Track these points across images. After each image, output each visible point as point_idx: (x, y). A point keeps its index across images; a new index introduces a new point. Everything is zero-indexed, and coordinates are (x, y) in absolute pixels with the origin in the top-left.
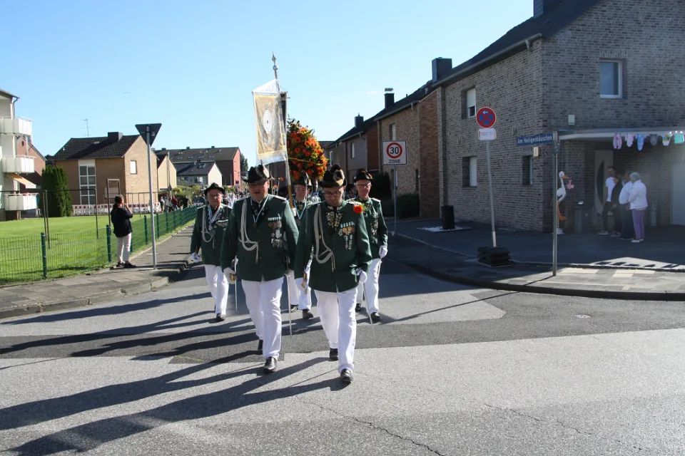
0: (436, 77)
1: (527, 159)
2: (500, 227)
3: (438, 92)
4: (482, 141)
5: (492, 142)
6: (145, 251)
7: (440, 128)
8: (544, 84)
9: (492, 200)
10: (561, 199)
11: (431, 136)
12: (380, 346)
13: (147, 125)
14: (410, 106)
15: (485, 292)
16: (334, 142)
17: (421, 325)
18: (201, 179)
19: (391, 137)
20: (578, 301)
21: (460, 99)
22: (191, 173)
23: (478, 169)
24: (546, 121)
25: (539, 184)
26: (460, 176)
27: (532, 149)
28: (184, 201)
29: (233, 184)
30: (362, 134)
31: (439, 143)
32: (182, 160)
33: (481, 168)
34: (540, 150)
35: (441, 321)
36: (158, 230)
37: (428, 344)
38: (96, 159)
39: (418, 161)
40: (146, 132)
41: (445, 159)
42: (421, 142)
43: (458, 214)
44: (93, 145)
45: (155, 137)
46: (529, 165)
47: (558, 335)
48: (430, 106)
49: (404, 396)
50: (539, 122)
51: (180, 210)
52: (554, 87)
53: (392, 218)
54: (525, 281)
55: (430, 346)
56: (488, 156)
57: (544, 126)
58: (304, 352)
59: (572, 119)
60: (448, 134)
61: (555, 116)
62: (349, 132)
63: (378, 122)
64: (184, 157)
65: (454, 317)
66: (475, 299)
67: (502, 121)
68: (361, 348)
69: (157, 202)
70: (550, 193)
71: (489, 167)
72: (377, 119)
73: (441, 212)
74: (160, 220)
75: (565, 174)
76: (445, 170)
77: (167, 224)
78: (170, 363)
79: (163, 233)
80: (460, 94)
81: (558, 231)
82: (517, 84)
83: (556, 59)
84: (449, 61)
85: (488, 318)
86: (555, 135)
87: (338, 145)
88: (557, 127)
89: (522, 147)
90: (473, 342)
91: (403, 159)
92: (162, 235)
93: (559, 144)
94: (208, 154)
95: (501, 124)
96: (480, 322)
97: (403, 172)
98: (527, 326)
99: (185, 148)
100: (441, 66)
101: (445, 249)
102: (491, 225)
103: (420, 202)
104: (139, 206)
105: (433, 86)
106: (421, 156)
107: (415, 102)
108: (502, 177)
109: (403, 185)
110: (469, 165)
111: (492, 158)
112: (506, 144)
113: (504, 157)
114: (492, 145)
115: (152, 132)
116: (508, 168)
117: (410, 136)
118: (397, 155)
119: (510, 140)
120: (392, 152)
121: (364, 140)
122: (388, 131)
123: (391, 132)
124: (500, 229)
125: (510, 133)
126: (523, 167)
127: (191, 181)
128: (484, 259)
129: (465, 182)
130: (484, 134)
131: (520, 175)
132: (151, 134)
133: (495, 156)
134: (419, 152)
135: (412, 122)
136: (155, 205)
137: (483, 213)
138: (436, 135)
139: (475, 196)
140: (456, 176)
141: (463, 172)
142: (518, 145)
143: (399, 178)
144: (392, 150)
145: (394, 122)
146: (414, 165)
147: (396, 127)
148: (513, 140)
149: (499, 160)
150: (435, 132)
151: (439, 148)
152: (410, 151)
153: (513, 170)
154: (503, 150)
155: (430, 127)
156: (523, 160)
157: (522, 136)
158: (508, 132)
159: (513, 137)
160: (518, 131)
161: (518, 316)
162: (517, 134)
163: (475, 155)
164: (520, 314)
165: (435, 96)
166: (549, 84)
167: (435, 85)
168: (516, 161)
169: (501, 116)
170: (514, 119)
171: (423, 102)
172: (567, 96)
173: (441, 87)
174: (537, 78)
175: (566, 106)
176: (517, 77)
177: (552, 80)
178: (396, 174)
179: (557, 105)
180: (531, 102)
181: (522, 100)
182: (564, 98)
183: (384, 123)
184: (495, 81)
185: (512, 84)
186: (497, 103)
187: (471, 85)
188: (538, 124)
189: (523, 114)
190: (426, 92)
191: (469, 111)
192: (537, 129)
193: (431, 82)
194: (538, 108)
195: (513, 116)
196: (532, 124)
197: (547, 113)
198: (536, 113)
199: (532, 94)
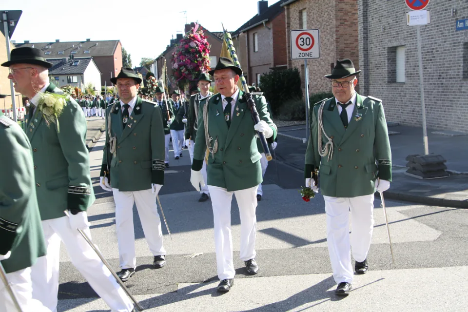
4: (412, 27)
5: (424, 28)
7: (360, 13)
9: (423, 99)
11: (349, 23)
12: (290, 272)
13: (4, 12)
18: (75, 79)
19: (301, 25)
22: (62, 72)
23: (407, 61)
26: (384, 71)
30: (266, 22)
31: (359, 31)
32: (51, 56)
33: (411, 59)
39: (333, 54)
40: (3, 21)
41: (366, 50)
42: (336, 31)
45: (14, 28)
53: (303, 122)
56: (419, 45)
58: (201, 281)
60: (370, 19)
62: (248, 22)
63: (286, 8)
64: (52, 52)
65: (378, 239)
66: (404, 217)
67: (438, 2)
68: (268, 276)
69: (22, 107)
71: (420, 56)
72: (284, 4)
76: (366, 65)
85: (418, 240)
87: (238, 37)
89: (464, 31)
90: (401, 268)
91: (315, 52)
94: (82, 48)
95: (438, 4)
96: (410, 244)
97: (316, 68)
102: (421, 129)
106: (337, 48)
108: (436, 70)
109: (315, 83)
110: (396, 56)
111: (423, 47)
112: (442, 29)
113: (439, 45)
114: (424, 31)
115: (11, 21)
116: (444, 59)
117: (324, 23)
118: (308, 47)
119: (448, 24)
120: (302, 44)
121: (270, 29)
122: (298, 18)
123: (301, 19)
124: (433, 133)
125: (448, 15)
126: (464, 57)
127: (63, 80)
128: (414, 169)
129: (390, 77)
130: (414, 18)
131: (460, 66)
132: (9, 24)
133: (428, 44)
134: (335, 43)
135: (327, 6)
136: (19, 110)
137: (413, 114)
138: (355, 21)
139: (402, 94)
140: (380, 71)
141: (388, 66)
142: (458, 29)
143: (310, 74)
144: (303, 42)
145: (304, 7)
146: (329, 58)
147: (307, 12)
148: (451, 23)
149: (433, 49)
150: (354, 17)
151: (359, 37)
152: (324, 42)
153: (450, 61)
154: (439, 37)
155: (348, 12)
156: (464, 48)
157: (464, 17)
158: (446, 13)
159: (452, 20)
160: (459, 12)
161: (457, 238)
162: (457, 15)
163: (403, 44)
164: (460, 236)
168: (455, 49)
178: (307, 70)
183: (293, 9)
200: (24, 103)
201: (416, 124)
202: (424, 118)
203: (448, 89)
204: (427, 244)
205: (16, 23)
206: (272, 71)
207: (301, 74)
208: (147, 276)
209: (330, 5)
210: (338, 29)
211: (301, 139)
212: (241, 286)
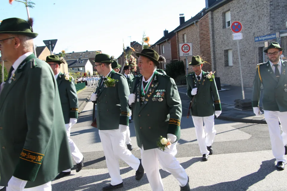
0: (208, 6)
1: (261, 49)
3: (209, 13)
4: (235, 40)
5: (240, 41)
7: (211, 35)
8: (270, 5)
9: (241, 73)
11: (206, 39)
13: (50, 40)
14: (194, 23)
15: (240, 125)
18: (81, 69)
19: (184, 41)
21: (222, 17)
22: (75, 66)
23: (233, 56)
24: (272, 26)
26: (223, 61)
27: (264, 43)
30: (168, 40)
31: (210, 43)
32: (70, 59)
33: (235, 55)
39: (199, 54)
40: (49, 44)
41: (214, 51)
42: (200, 43)
43: (223, 82)
45: (54, 47)
46: (262, 52)
48: (205, 22)
49: (196, 184)
50: (267, 27)
52: (277, 6)
53: (186, 86)
54: (262, 118)
56: (238, 49)
57: (271, 30)
60: (215, 37)
61: (278, 23)
62: (159, 40)
63: (176, 33)
64: (71, 57)
65: (222, 139)
66: (234, 128)
67: (246, 29)
71: (239, 54)
75: (284, 56)
76: (214, 58)
80: (221, 14)
82: (254, 6)
85: (241, 139)
86: (277, 34)
87: (155, 47)
88: (279, 29)
89: (259, 42)
90: (233, 153)
91: (190, 53)
93: (280, 39)
94: (84, 55)
95: (246, 30)
96: (237, 142)
98: (264, 143)
99: (72, 52)
102: (241, 87)
105: (206, 11)
106: (201, 50)
107: (196, 21)
108: (247, 60)
110: (228, 54)
111: (240, 50)
112: (248, 41)
113: (247, 49)
114: (240, 42)
116: (250, 55)
117: (194, 40)
118: (187, 51)
119: (251, 39)
120: (184, 49)
121: (169, 43)
123: (183, 38)
124: (246, 89)
125: (251, 35)
126: (259, 54)
128: (238, 106)
129: (226, 64)
130: (236, 36)
131: (257, 58)
132: (52, 45)
133: (242, 48)
134: (200, 49)
135: (195, 32)
137: (237, 80)
138: (209, 38)
139: (232, 71)
140: (221, 61)
141: (225, 58)
142: (256, 41)
144: (185, 48)
145: (185, 33)
147: (186, 35)
148: (252, 39)
149: (245, 50)
151: (211, 46)
152: (195, 48)
153: (253, 56)
154: (247, 45)
155: (205, 34)
156: (259, 50)
157: (258, 36)
158: (249, 34)
159: (253, 37)
160: (255, 33)
161: (259, 138)
162: (255, 35)
163: (231, 48)
164: (260, 137)
165: (207, 17)
166: (274, 5)
167: (207, 10)
168: (254, 50)
169: (245, 26)
170: (252, 27)
171: (201, 21)
172: (285, 11)
173: (211, 11)
174: (266, 2)
175: (285, 16)
176: (254, 2)
177: (276, 2)
178: (188, 61)
179: (279, 16)
180: (263, 16)
181: (258, 15)
182: (283, 12)
183: (180, 34)
184: (241, 6)
185: (252, 7)
186: (243, 18)
187: (228, 9)
188: (267, 29)
189: (258, 23)
190: (202, 15)
191: (227, 24)
192: (267, 32)
193: (205, 9)
194: (267, 20)
195: (252, 25)
196: (263, 29)
197: (273, 22)
198: (266, 23)
199: (263, 11)
201: (238, 85)
202: (242, 82)
203: (252, 69)
204: (245, 141)
205: (55, 45)
206: (171, 62)
207: (184, 63)
209: (197, 31)
210: (201, 42)
211: (185, 93)
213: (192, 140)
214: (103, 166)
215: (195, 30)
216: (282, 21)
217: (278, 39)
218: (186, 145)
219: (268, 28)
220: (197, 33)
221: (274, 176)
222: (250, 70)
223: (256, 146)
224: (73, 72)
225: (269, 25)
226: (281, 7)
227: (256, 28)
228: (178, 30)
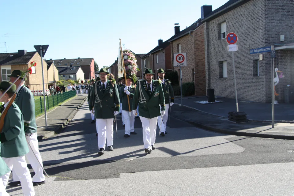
0: (203, 16)
1: (256, 61)
2: (240, 100)
3: (205, 25)
4: (230, 52)
5: (235, 52)
6: (40, 117)
7: (206, 45)
8: (265, 18)
9: (235, 85)
10: (276, 84)
11: (201, 50)
12: (174, 168)
13: (41, 46)
14: (189, 33)
15: (233, 137)
16: (146, 55)
17: (197, 156)
18: (72, 76)
19: (178, 51)
20: (288, 142)
21: (217, 28)
22: (67, 73)
23: (228, 68)
24: (266, 39)
25: (263, 76)
26: (217, 72)
27: (259, 56)
28: (63, 88)
29: (90, 79)
30: (162, 49)
31: (205, 54)
32: (61, 66)
33: (230, 67)
34: (263, 56)
35: (208, 154)
36: (48, 105)
37: (201, 167)
38: (11, 65)
39: (193, 64)
40: (40, 50)
41: (209, 62)
42: (195, 54)
43: (217, 93)
44: (9, 57)
45: (45, 53)
46: (257, 65)
47: (276, 162)
48: (200, 33)
51: (61, 93)
52: (272, 19)
53: (179, 96)
55: (202, 168)
56: (233, 60)
57: (266, 42)
58: (131, 173)
59: (282, 38)
60: (210, 48)
61: (272, 36)
63: (171, 43)
64: (62, 64)
66: (227, 141)
67: (241, 40)
68: (163, 170)
69: (48, 89)
70: (269, 81)
71: (234, 67)
73: (207, 93)
74: (49, 99)
75: (279, 69)
76: (209, 70)
77: (53, 101)
78: (54, 181)
79: (51, 107)
80: (217, 25)
81: (275, 102)
82: (249, 18)
83: (273, 3)
84: (211, 7)
85: (234, 152)
86: (272, 47)
87: (149, 56)
88: (275, 42)
89: (253, 54)
90: (226, 166)
91: (185, 63)
92: (50, 108)
93: (275, 52)
94: (76, 62)
95: (241, 42)
96: (230, 155)
97: (185, 71)
98: (258, 157)
99: (63, 59)
100: (207, 10)
101: (210, 113)
102: (235, 100)
103: (195, 87)
104: (37, 91)
105: (201, 21)
106: (195, 61)
107: (191, 31)
108: (241, 72)
109: (185, 78)
110: (222, 65)
111: (235, 62)
112: (243, 53)
113: (242, 61)
114: (235, 54)
115: (44, 50)
116: (245, 67)
117: (189, 50)
118: (182, 61)
120: (179, 59)
121: (163, 53)
122: (177, 47)
124: (240, 101)
125: (246, 47)
126: (253, 66)
127: (67, 77)
128: (232, 118)
129: (220, 75)
130: (231, 48)
131: (252, 70)
132: (43, 51)
133: (237, 60)
134: (194, 59)
135: (190, 42)
136: (47, 91)
137: (231, 92)
138: (204, 49)
139: (226, 83)
140: (215, 72)
141: (219, 70)
142: (251, 53)
143: (183, 74)
144: (179, 58)
145: (180, 43)
146: (191, 66)
147: (181, 45)
148: (247, 51)
149: (239, 62)
150: (203, 48)
151: (205, 57)
152: (189, 59)
153: (248, 68)
154: (242, 57)
155: (200, 45)
156: (254, 62)
157: (253, 48)
158: (244, 46)
159: (248, 49)
161: (252, 151)
162: (250, 47)
163: (226, 60)
164: (254, 150)
165: (203, 27)
166: (269, 18)
167: (203, 21)
168: (249, 63)
169: (240, 37)
170: (248, 39)
171: (196, 31)
172: (280, 24)
173: (206, 22)
174: (262, 14)
175: (279, 30)
176: (250, 15)
177: (271, 15)
178: (182, 72)
179: (274, 29)
180: (258, 29)
181: (252, 28)
182: (278, 25)
183: (174, 43)
184: (237, 18)
185: (247, 19)
186: (238, 30)
187: (223, 20)
188: (262, 41)
189: (253, 36)
190: (198, 25)
191: (222, 35)
192: (262, 44)
193: (201, 19)
194: (262, 32)
195: (247, 37)
196: (259, 41)
197: (268, 35)
198: (261, 35)
199: (259, 24)
200: (49, 88)
201: (232, 97)
202: (236, 94)
203: (247, 81)
204: (238, 154)
205: (46, 51)
207: (178, 73)
208: (105, 170)
209: (192, 42)
211: (178, 104)
212: (150, 175)
213: (184, 152)
214: (92, 177)
215: (190, 40)
216: (276, 34)
217: (273, 53)
218: (178, 157)
219: (264, 40)
220: (192, 43)
221: (267, 190)
222: (244, 82)
223: (250, 160)
224: (63, 80)
225: (264, 38)
226: (275, 21)
227: (251, 41)
228: (172, 39)
